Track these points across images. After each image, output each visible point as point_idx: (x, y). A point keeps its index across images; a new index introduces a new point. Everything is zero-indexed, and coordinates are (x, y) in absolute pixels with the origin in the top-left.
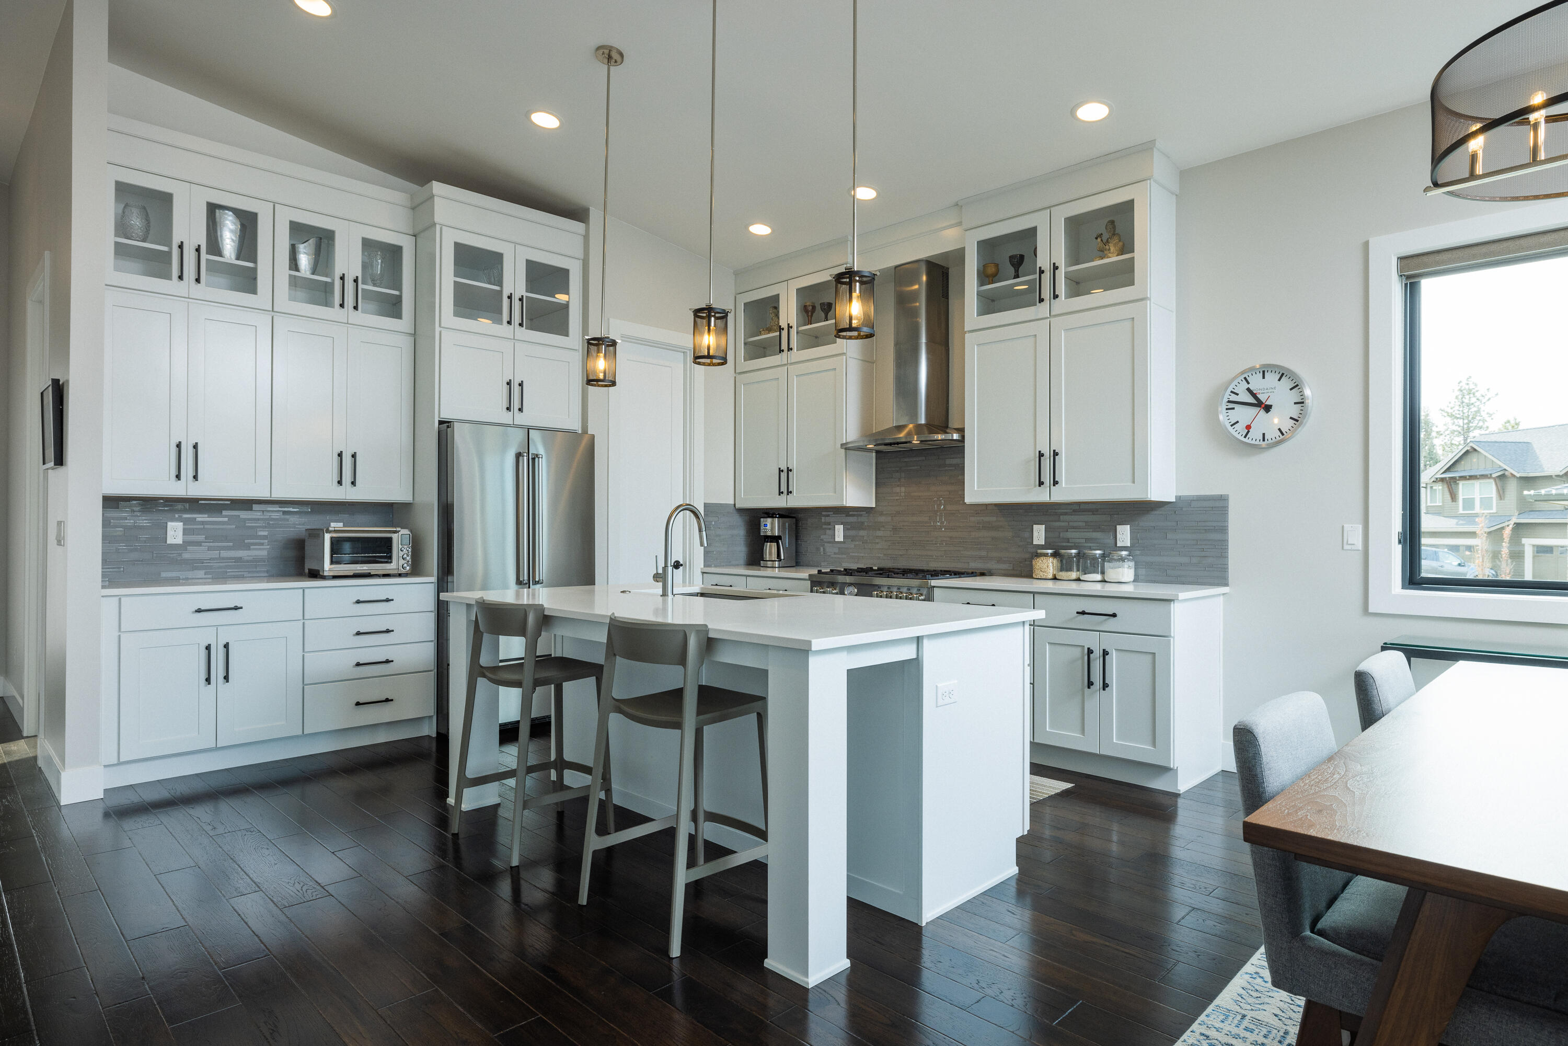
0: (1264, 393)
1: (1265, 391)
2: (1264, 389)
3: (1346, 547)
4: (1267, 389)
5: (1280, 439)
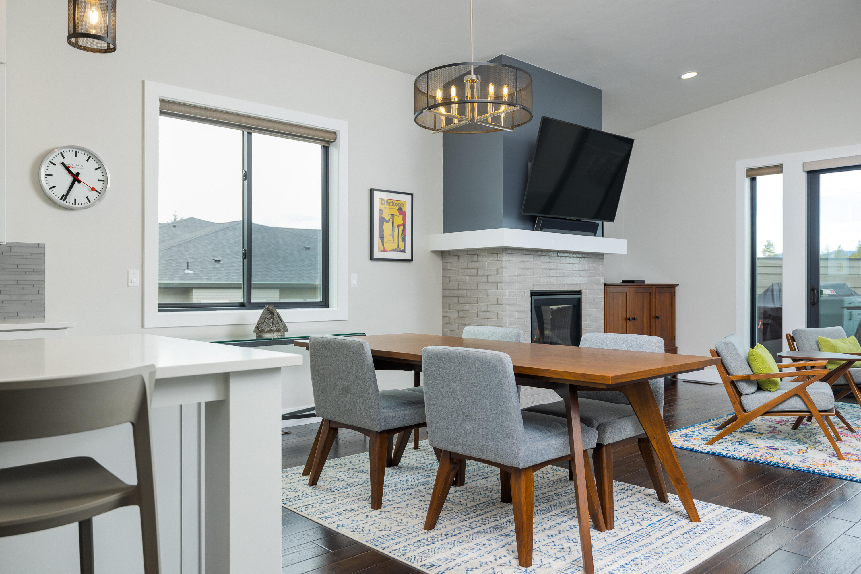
0: (76, 168)
1: (77, 167)
2: (76, 165)
3: (130, 284)
4: (78, 165)
5: (87, 204)
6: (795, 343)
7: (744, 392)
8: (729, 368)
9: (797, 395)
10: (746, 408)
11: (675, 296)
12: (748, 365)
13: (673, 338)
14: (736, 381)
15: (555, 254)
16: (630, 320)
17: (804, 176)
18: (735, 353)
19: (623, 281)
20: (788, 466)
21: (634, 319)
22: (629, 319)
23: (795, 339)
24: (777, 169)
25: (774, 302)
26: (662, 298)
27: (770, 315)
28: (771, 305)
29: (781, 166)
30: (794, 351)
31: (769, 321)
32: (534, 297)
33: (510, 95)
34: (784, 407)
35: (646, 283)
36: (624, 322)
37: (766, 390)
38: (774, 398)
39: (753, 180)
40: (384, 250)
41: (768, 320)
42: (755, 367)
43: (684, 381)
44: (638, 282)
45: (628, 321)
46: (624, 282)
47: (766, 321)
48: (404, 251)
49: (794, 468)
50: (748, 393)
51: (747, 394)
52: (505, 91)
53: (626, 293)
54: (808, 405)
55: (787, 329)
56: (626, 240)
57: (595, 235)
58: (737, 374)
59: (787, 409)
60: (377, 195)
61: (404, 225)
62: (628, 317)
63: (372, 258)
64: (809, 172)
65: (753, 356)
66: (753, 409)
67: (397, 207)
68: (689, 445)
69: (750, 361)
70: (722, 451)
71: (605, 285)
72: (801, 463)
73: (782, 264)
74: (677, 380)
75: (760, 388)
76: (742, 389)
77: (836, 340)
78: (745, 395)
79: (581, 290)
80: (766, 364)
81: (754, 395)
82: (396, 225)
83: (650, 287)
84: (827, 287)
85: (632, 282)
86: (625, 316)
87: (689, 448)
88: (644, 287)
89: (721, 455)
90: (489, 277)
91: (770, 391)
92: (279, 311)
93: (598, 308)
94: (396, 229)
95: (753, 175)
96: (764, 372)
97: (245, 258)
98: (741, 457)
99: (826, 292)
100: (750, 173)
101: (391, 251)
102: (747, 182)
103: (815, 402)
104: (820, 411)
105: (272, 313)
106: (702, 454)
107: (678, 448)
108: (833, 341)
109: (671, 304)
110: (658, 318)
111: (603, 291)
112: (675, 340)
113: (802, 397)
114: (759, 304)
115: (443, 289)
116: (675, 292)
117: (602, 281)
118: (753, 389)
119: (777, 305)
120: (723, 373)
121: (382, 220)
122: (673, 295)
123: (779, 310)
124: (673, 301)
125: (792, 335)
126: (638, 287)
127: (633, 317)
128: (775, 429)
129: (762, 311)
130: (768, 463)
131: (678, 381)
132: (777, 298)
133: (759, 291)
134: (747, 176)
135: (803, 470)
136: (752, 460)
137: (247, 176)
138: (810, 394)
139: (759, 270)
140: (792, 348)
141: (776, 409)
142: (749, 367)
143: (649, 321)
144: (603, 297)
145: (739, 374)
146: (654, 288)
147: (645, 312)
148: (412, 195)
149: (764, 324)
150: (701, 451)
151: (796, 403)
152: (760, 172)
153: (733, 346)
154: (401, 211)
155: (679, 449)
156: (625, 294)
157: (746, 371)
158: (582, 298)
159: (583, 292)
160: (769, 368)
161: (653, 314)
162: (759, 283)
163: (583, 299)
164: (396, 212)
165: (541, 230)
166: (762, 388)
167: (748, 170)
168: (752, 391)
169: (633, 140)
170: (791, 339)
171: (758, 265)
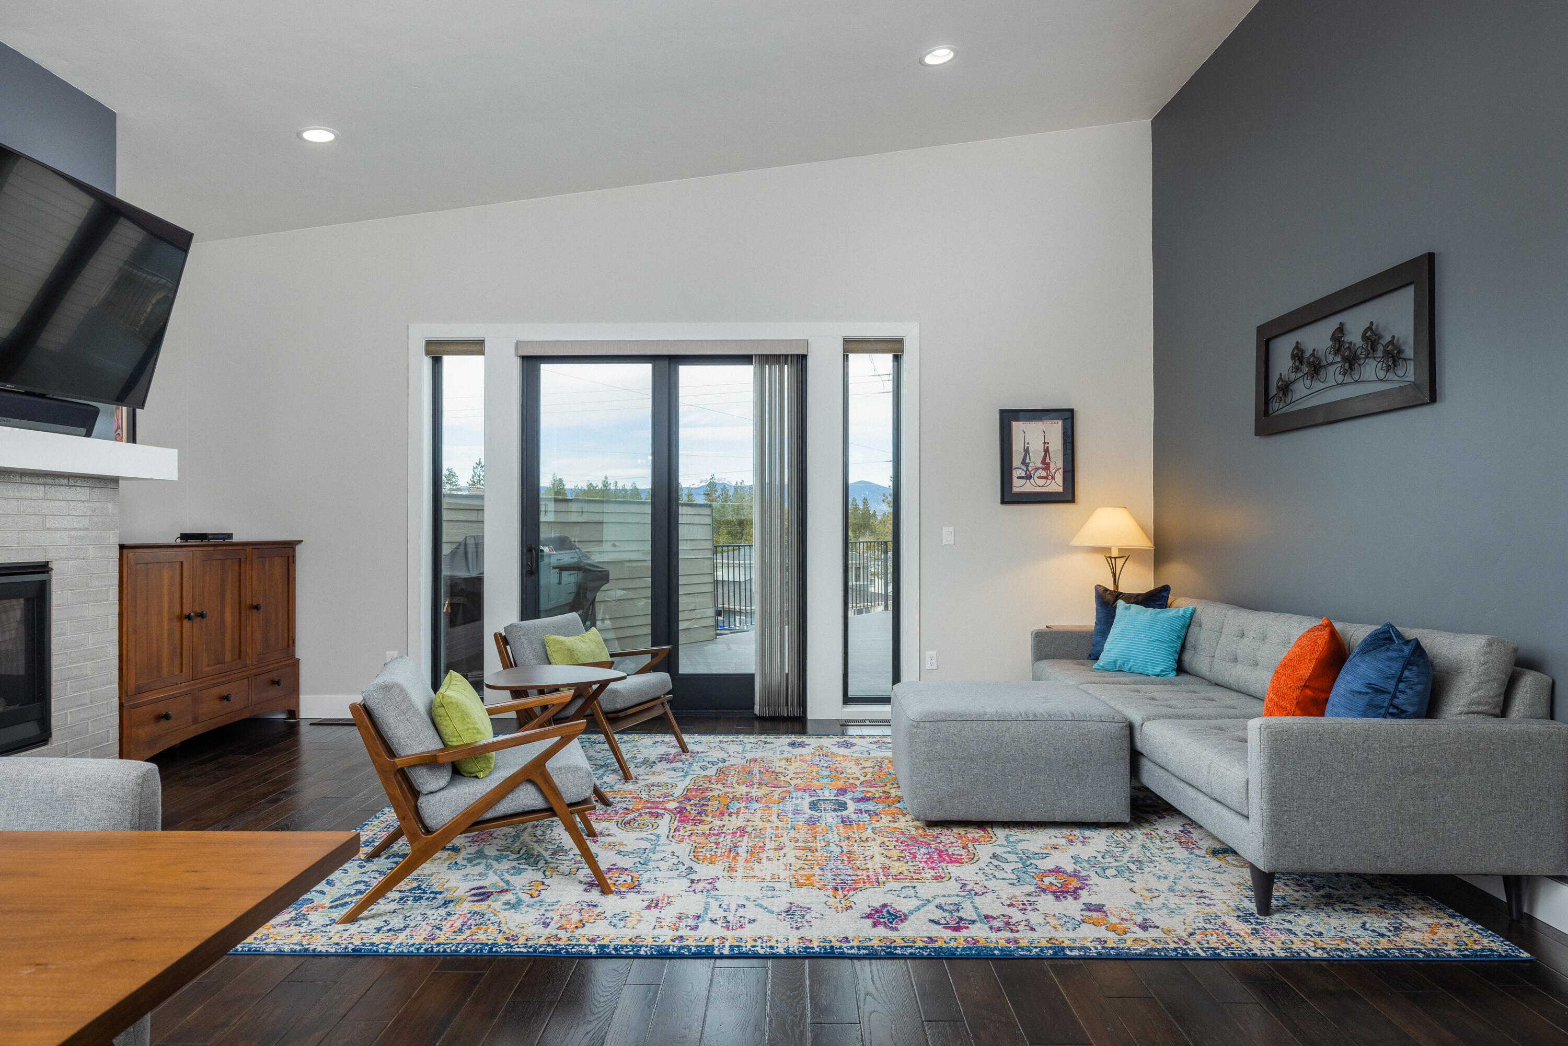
6: (508, 647)
7: (425, 789)
8: (395, 741)
9: (530, 781)
10: (430, 823)
11: (294, 562)
12: (432, 728)
13: (291, 642)
14: (409, 767)
16: (190, 619)
17: (517, 363)
18: (404, 707)
19: (181, 534)
20: (518, 950)
21: (201, 615)
22: (188, 617)
23: (509, 640)
24: (475, 347)
25: (469, 571)
26: (267, 567)
27: (462, 589)
28: (463, 574)
29: (482, 342)
30: (511, 669)
31: (460, 600)
34: (504, 807)
35: (236, 539)
36: (177, 625)
37: (469, 775)
38: (484, 794)
39: (437, 361)
41: (459, 598)
42: (448, 728)
43: (311, 724)
44: (216, 536)
45: (186, 623)
46: (184, 537)
47: (456, 601)
49: (528, 952)
50: (433, 790)
51: (431, 793)
53: (182, 563)
54: (549, 797)
55: (492, 622)
56: (174, 452)
57: (88, 434)
58: (410, 752)
59: (510, 812)
62: (186, 612)
64: (524, 358)
65: (442, 709)
66: (443, 823)
68: (297, 938)
69: (438, 720)
70: (377, 939)
71: (122, 547)
72: (538, 930)
73: (483, 506)
74: (298, 722)
75: (457, 772)
76: (421, 783)
77: (571, 638)
78: (427, 794)
79: (48, 562)
80: (468, 720)
81: (445, 792)
83: (239, 548)
85: (203, 537)
86: (177, 611)
87: (298, 948)
88: (224, 548)
89: (374, 951)
91: (477, 777)
93: (104, 600)
95: (436, 352)
96: (467, 739)
98: (418, 949)
99: (550, 552)
100: (432, 348)
102: (427, 363)
103: (562, 789)
104: (570, 805)
106: (329, 958)
107: (269, 954)
108: (566, 641)
109: (286, 579)
110: (257, 608)
111: (117, 563)
112: (294, 646)
113: (538, 783)
114: (446, 572)
116: (294, 556)
117: (114, 540)
118: (442, 779)
119: (474, 574)
120: (378, 755)
122: (291, 561)
123: (478, 581)
124: (291, 573)
125: (504, 634)
126: (212, 548)
127: (199, 611)
129: (449, 582)
130: (476, 951)
131: (302, 723)
132: (473, 564)
133: (446, 550)
134: (428, 353)
135: (548, 953)
136: (443, 952)
138: (551, 774)
139: (446, 515)
140: (508, 663)
141: (489, 815)
142: (435, 732)
143: (237, 618)
144: (117, 574)
145: (415, 752)
146: (248, 549)
147: (228, 601)
149: (451, 605)
150: (327, 951)
151: (524, 797)
152: (448, 348)
153: (402, 690)
155: (272, 957)
156: (178, 566)
157: (428, 743)
158: (50, 580)
159: (54, 566)
160: (475, 728)
161: (248, 600)
162: (445, 537)
163: (54, 582)
166: (461, 771)
167: (429, 343)
168: (442, 783)
169: (190, 236)
170: (503, 641)
171: (445, 506)
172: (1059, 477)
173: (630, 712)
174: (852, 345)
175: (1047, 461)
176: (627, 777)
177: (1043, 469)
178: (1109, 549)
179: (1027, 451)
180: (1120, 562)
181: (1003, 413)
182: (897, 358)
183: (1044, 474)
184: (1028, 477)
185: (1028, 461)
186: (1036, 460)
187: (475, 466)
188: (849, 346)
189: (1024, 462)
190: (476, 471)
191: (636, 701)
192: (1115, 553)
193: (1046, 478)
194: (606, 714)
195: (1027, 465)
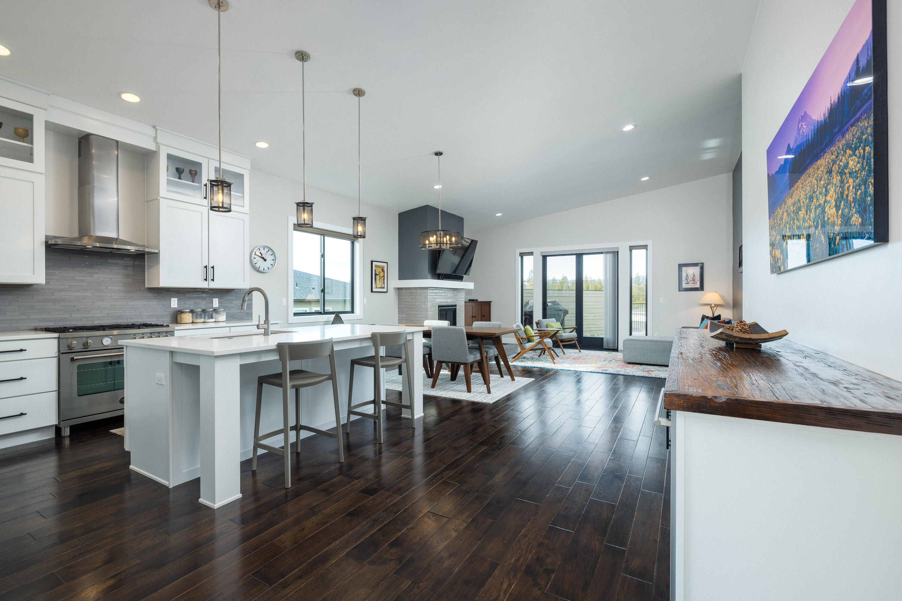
3: (283, 304)
4: (265, 254)
5: (268, 271)
7: (523, 343)
8: (519, 334)
9: (540, 343)
10: (524, 349)
14: (521, 339)
15: (441, 289)
17: (541, 257)
18: (518, 329)
20: (538, 367)
21: (475, 317)
23: (539, 323)
24: (531, 254)
26: (485, 307)
27: (528, 314)
28: (528, 310)
29: (533, 252)
31: (528, 317)
32: (439, 308)
33: (455, 241)
34: (537, 347)
35: (479, 301)
36: (472, 318)
37: (531, 342)
38: (533, 344)
39: (522, 258)
40: (377, 288)
42: (526, 333)
44: (475, 300)
46: (469, 300)
47: (526, 317)
48: (384, 288)
49: (540, 367)
52: (453, 239)
54: (544, 347)
55: (535, 320)
56: (473, 283)
57: (462, 281)
58: (521, 336)
60: (374, 263)
61: (384, 276)
62: (473, 316)
63: (372, 291)
64: (543, 256)
65: (525, 330)
66: (526, 349)
67: (381, 269)
70: (516, 364)
71: (465, 301)
72: (542, 366)
73: (533, 292)
75: (529, 341)
79: (455, 305)
80: (531, 333)
81: (527, 344)
82: (381, 277)
84: (549, 302)
85: (473, 300)
88: (479, 303)
90: (422, 300)
92: (340, 315)
93: (463, 313)
94: (381, 278)
95: (522, 256)
96: (529, 335)
97: (322, 292)
98: (523, 366)
99: (549, 304)
100: (521, 254)
101: (379, 288)
102: (520, 258)
103: (546, 346)
104: (548, 349)
105: (339, 316)
108: (552, 324)
109: (489, 309)
110: (484, 316)
111: (464, 304)
113: (542, 344)
114: (524, 309)
115: (399, 305)
120: (517, 336)
121: (376, 274)
122: (490, 306)
123: (532, 312)
125: (537, 321)
126: (477, 303)
128: (533, 357)
129: (525, 312)
133: (524, 304)
134: (520, 256)
136: (526, 366)
137: (323, 256)
138: (544, 343)
139: (524, 295)
140: (538, 327)
141: (534, 349)
143: (481, 317)
144: (464, 307)
146: (482, 303)
147: (479, 314)
148: (387, 263)
151: (540, 346)
152: (524, 254)
153: (519, 326)
154: (383, 270)
156: (472, 306)
157: (524, 335)
158: (456, 308)
159: (457, 306)
161: (483, 314)
162: (524, 301)
164: (381, 271)
165: (443, 280)
167: (520, 253)
168: (526, 342)
169: (477, 241)
170: (537, 324)
171: (524, 292)
172: (698, 283)
173: (565, 340)
174: (632, 248)
175: (694, 278)
176: (564, 354)
177: (693, 281)
178: (711, 304)
179: (687, 276)
180: (715, 308)
181: (679, 265)
182: (647, 250)
183: (693, 282)
184: (688, 283)
185: (688, 278)
186: (690, 278)
187: (530, 272)
188: (631, 248)
189: (686, 279)
190: (530, 274)
191: (567, 338)
192: (713, 306)
193: (694, 283)
194: (560, 340)
195: (687, 280)
